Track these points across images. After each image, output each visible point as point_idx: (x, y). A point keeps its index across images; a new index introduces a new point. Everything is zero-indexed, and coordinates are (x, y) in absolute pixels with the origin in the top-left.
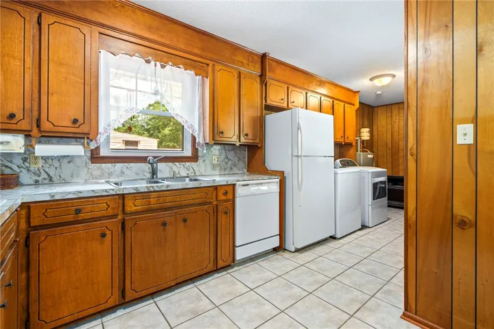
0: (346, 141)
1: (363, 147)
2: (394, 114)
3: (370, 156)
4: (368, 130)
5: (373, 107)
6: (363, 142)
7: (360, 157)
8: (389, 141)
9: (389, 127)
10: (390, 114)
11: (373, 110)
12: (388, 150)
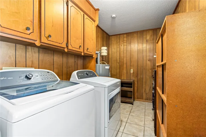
0: (86, 52)
1: (103, 60)
2: (121, 41)
3: (107, 67)
4: (106, 48)
5: (109, 36)
6: (102, 57)
7: (99, 68)
8: (118, 58)
9: (118, 49)
10: (119, 41)
11: (109, 38)
12: (117, 64)
